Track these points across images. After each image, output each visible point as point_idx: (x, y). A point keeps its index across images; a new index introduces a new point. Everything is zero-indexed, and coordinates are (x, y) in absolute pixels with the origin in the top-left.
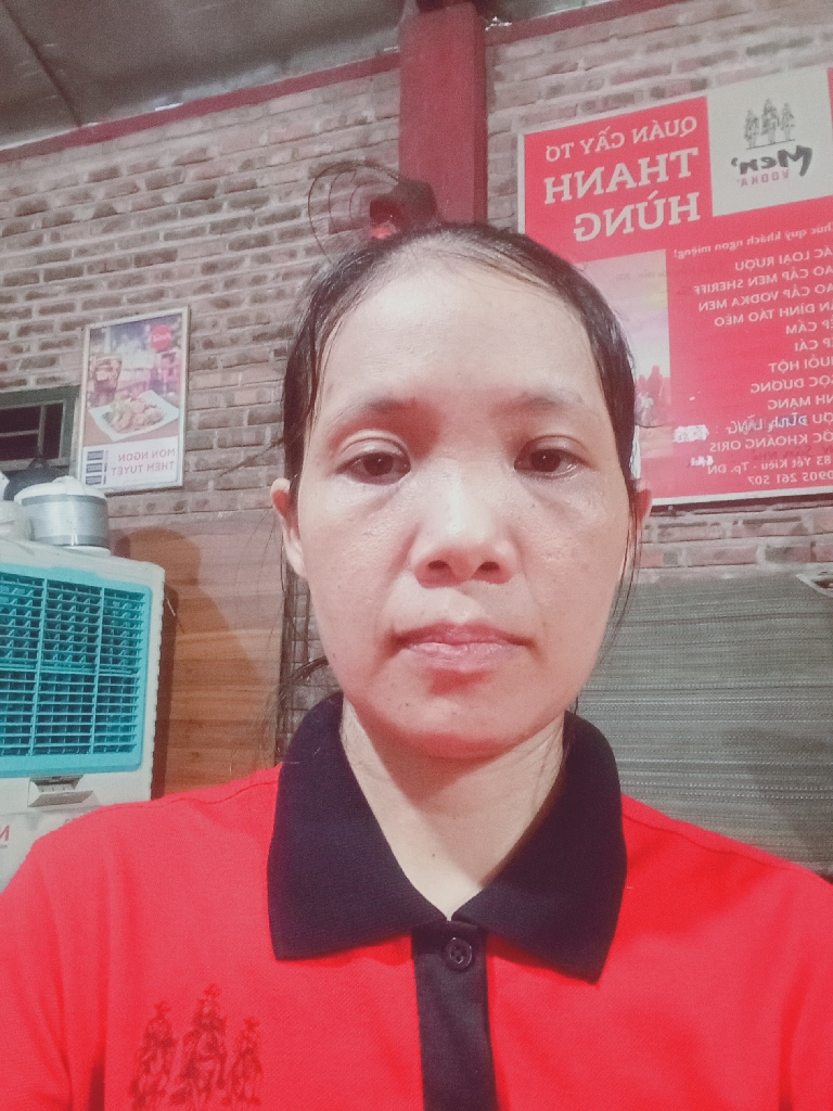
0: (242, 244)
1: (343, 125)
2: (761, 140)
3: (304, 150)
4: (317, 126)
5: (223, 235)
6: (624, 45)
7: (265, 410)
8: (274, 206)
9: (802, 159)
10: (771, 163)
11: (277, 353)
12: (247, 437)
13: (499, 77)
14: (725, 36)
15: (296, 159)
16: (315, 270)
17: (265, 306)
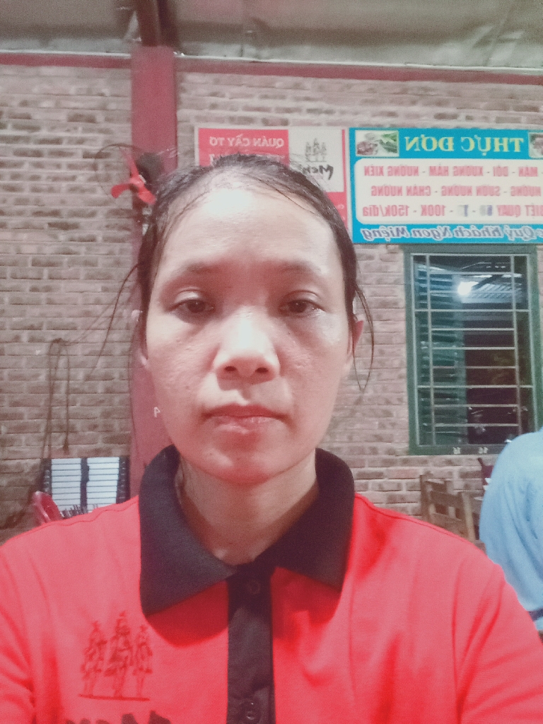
0: (23, 153)
1: (89, 93)
2: (312, 158)
3: (64, 103)
4: (72, 90)
5: (9, 145)
6: (250, 91)
7: (43, 259)
8: (44, 133)
9: (329, 172)
10: (316, 171)
11: (50, 225)
12: (31, 274)
13: (184, 90)
14: (297, 99)
15: (58, 107)
16: (74, 178)
17: (40, 194)
